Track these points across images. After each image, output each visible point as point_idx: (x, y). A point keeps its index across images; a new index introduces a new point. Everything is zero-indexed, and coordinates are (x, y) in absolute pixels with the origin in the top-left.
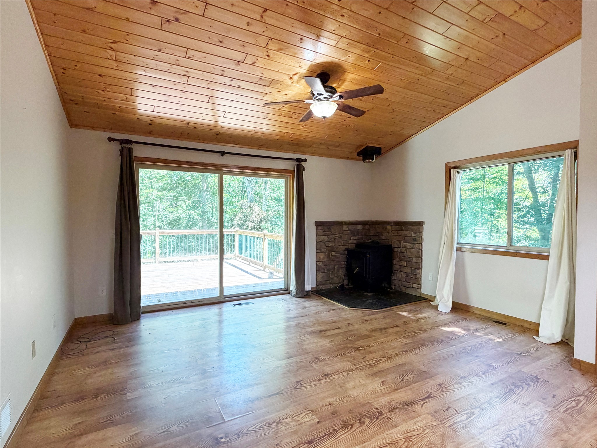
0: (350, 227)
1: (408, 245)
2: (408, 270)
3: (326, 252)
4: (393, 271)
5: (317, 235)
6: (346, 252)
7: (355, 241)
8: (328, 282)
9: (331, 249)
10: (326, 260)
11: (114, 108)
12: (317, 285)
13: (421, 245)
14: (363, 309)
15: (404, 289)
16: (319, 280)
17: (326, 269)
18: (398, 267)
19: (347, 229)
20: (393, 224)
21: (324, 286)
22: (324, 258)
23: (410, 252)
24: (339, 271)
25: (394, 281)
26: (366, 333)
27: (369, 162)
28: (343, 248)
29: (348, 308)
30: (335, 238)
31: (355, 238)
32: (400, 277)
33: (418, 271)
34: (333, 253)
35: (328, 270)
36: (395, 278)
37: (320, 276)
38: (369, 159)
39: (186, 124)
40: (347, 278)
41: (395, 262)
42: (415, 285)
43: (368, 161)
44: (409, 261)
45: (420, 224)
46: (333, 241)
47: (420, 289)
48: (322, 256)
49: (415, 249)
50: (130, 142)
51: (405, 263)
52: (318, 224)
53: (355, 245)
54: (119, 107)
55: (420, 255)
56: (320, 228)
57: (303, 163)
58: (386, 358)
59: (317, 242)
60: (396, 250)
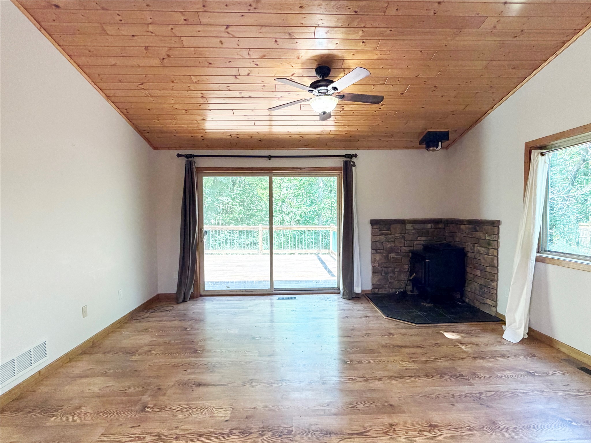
0: (417, 226)
1: (482, 250)
2: (481, 282)
3: (384, 253)
4: (467, 281)
5: (373, 234)
6: (410, 254)
7: (422, 242)
8: (387, 285)
9: (391, 250)
10: (382, 261)
11: (171, 132)
12: (372, 288)
13: (496, 251)
14: (401, 321)
15: (477, 304)
16: (375, 282)
17: (383, 272)
18: (472, 276)
19: (412, 228)
20: (466, 224)
21: (381, 290)
22: (380, 259)
23: (484, 258)
24: (400, 275)
25: (467, 293)
26: (375, 347)
27: (433, 150)
28: (406, 249)
29: (385, 317)
30: (395, 239)
31: (423, 238)
32: (474, 288)
33: (493, 284)
34: (393, 255)
35: (386, 273)
36: (469, 290)
37: (377, 278)
38: (433, 147)
39: (229, 136)
40: (411, 283)
41: (468, 270)
42: (489, 302)
43: (431, 148)
44: (483, 270)
45: (495, 224)
46: (392, 241)
47: (496, 306)
48: (378, 257)
49: (490, 256)
50: (192, 156)
51: (479, 272)
52: (374, 223)
53: (422, 247)
54: (175, 130)
55: (494, 264)
56: (375, 227)
57: (354, 159)
58: (365, 379)
59: (372, 242)
60: (469, 255)
